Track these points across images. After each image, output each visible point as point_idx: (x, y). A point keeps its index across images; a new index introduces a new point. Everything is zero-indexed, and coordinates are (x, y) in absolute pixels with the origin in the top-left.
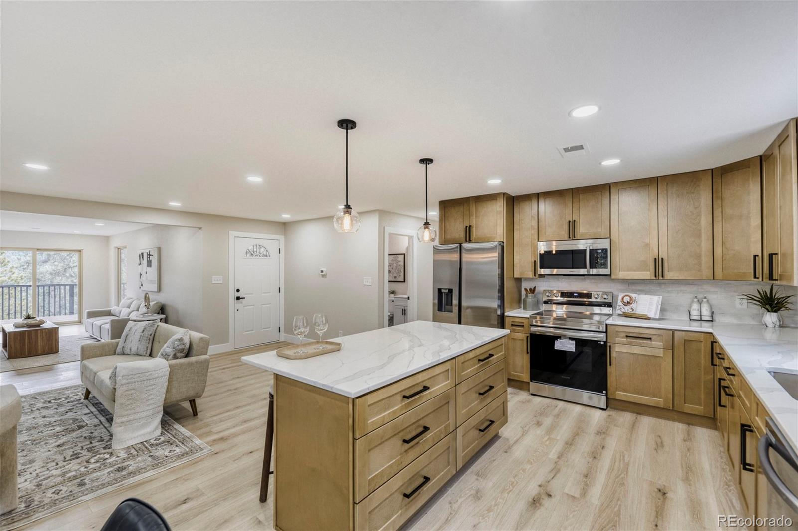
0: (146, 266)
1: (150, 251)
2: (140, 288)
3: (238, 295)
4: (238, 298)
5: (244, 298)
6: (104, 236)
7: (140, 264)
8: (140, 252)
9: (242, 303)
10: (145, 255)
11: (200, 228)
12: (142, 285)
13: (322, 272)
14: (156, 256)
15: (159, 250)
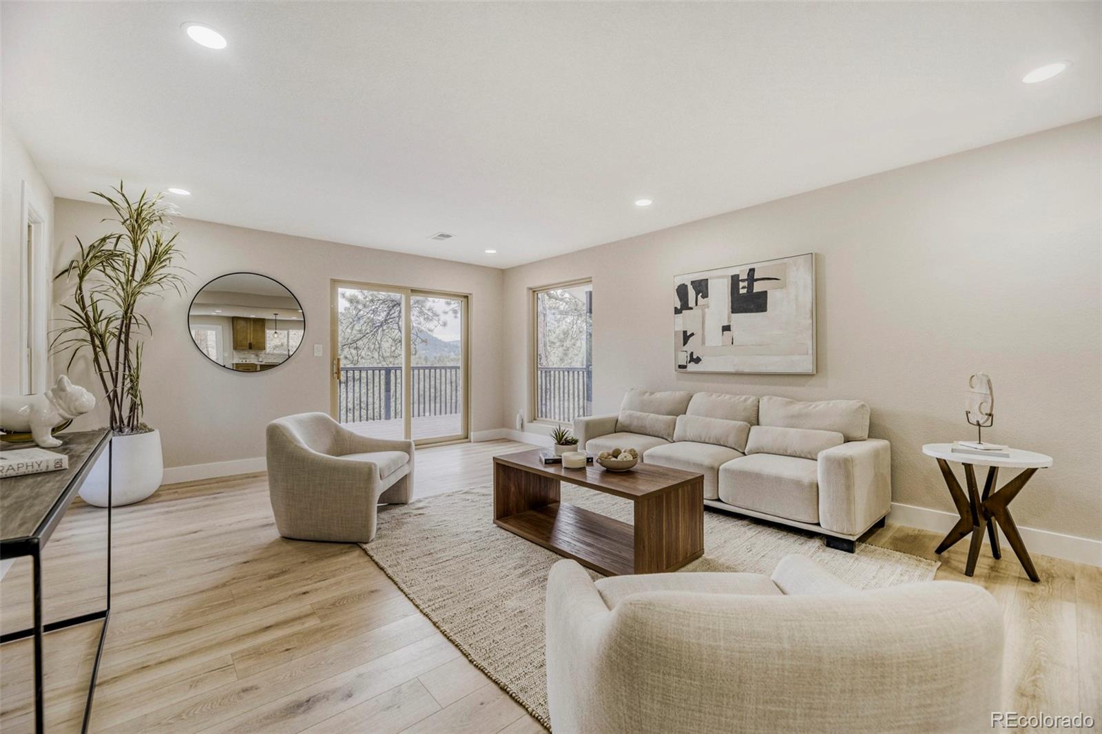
0: (728, 310)
1: (749, 271)
2: (684, 367)
7: (688, 308)
8: (684, 279)
10: (718, 287)
12: (698, 361)
14: (800, 280)
15: (816, 262)
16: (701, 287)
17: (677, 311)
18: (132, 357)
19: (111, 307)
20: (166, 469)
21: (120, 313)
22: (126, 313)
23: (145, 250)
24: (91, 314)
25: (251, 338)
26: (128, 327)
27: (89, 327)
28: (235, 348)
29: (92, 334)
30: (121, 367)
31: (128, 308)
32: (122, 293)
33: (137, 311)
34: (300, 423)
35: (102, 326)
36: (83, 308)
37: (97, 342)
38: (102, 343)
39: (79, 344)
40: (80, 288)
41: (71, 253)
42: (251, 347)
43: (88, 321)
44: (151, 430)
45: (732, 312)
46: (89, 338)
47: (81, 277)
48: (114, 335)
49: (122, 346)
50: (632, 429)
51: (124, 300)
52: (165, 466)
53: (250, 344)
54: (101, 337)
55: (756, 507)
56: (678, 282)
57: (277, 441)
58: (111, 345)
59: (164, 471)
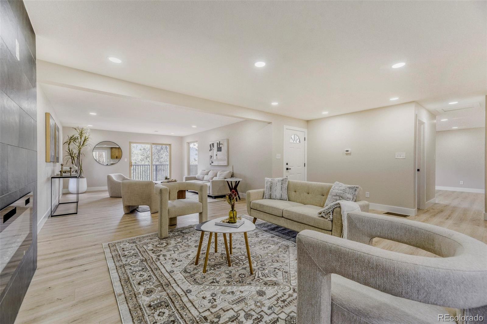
0: (216, 151)
1: (220, 142)
2: (211, 164)
3: (287, 167)
4: (287, 169)
5: (290, 169)
6: (180, 137)
7: (211, 150)
8: (211, 143)
9: (288, 172)
10: (215, 145)
11: (270, 123)
12: (212, 162)
13: (347, 151)
14: (225, 144)
15: (228, 141)
16: (213, 144)
17: (210, 151)
18: (80, 162)
19: (76, 151)
20: (88, 188)
21: (78, 152)
22: (79, 152)
23: (83, 139)
24: (71, 153)
25: (117, 154)
26: (79, 155)
27: (71, 156)
28: (111, 158)
29: (72, 157)
30: (78, 164)
31: (80, 151)
32: (78, 148)
33: (81, 152)
34: (116, 176)
35: (73, 155)
36: (70, 151)
37: (72, 158)
38: (73, 158)
39: (68, 159)
40: (69, 147)
41: (67, 139)
42: (117, 158)
43: (71, 154)
44: (84, 178)
45: (217, 151)
46: (71, 158)
47: (69, 144)
48: (76, 157)
49: (78, 160)
50: (198, 179)
51: (79, 150)
52: (88, 187)
53: (117, 157)
54: (73, 157)
55: (215, 194)
56: (210, 144)
57: (109, 178)
58: (76, 159)
59: (87, 189)
